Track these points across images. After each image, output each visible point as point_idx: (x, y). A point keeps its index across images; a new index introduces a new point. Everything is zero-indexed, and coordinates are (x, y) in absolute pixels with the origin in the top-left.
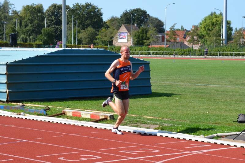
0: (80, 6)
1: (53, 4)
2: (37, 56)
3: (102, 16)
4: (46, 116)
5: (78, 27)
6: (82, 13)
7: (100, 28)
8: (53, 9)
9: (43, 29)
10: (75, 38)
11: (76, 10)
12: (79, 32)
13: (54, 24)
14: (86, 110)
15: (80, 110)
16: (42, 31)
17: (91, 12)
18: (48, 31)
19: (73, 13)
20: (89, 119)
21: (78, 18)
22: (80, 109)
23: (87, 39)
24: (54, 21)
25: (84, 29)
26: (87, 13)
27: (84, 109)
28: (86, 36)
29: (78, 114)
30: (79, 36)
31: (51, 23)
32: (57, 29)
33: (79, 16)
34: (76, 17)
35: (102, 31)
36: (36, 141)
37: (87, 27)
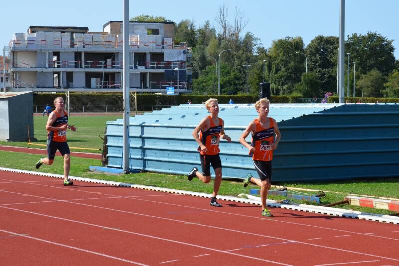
0: (358, 38)
1: (317, 36)
2: (304, 115)
3: (393, 52)
4: (320, 205)
5: (356, 70)
6: (362, 49)
7: (390, 71)
8: (319, 44)
9: (303, 74)
10: (351, 87)
11: (353, 44)
12: (358, 78)
13: (319, 66)
14: (380, 197)
15: (371, 197)
16: (302, 78)
17: (376, 46)
18: (310, 78)
19: (348, 49)
20: (385, 210)
21: (355, 57)
22: (370, 195)
23: (370, 89)
24: (319, 62)
25: (365, 73)
26: (370, 49)
27: (377, 196)
28: (369, 84)
29: (369, 203)
30: (358, 83)
31: (315, 65)
32: (324, 74)
33: (358, 54)
34: (352, 56)
35: (392, 75)
36: (311, 241)
37: (369, 71)
